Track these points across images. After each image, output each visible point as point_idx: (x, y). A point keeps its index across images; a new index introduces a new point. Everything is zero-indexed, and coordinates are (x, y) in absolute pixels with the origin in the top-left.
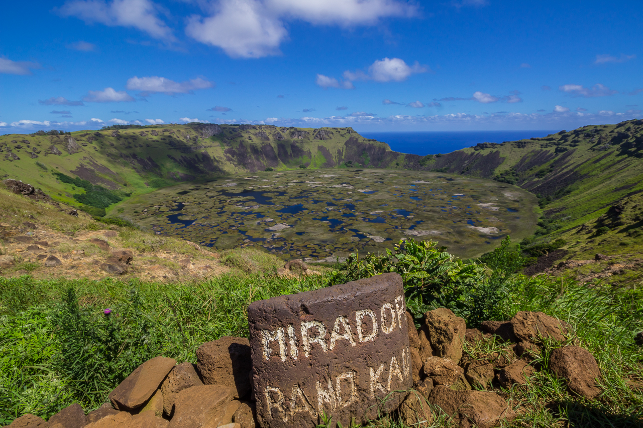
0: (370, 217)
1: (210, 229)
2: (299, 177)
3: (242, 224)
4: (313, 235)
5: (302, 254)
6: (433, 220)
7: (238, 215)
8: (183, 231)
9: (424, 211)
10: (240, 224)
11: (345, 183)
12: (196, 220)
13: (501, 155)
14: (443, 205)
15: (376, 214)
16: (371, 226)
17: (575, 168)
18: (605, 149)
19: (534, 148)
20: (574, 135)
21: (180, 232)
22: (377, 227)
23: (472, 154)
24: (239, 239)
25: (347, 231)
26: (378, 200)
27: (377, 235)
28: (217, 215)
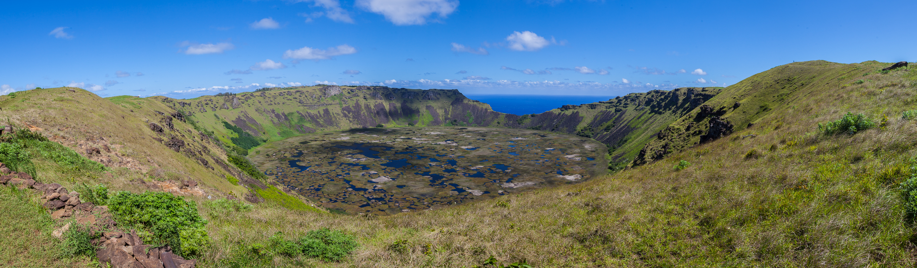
0: (471, 172)
1: (320, 176)
2: (407, 134)
3: (349, 174)
4: (413, 189)
5: (400, 206)
6: (529, 173)
7: (346, 165)
8: (298, 175)
9: (521, 164)
10: (346, 174)
11: (449, 140)
12: (310, 166)
13: (580, 115)
14: (537, 158)
15: (476, 170)
16: (471, 180)
17: (628, 123)
18: (642, 109)
19: (601, 109)
20: (625, 100)
21: (296, 176)
22: (476, 181)
23: (559, 114)
24: (343, 188)
25: (446, 186)
26: (480, 156)
27: (476, 189)
28: (328, 165)
